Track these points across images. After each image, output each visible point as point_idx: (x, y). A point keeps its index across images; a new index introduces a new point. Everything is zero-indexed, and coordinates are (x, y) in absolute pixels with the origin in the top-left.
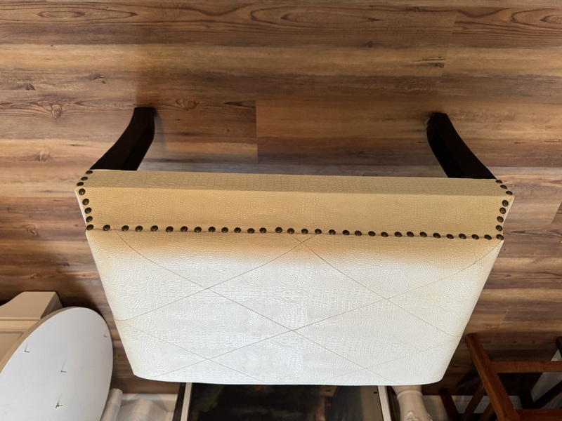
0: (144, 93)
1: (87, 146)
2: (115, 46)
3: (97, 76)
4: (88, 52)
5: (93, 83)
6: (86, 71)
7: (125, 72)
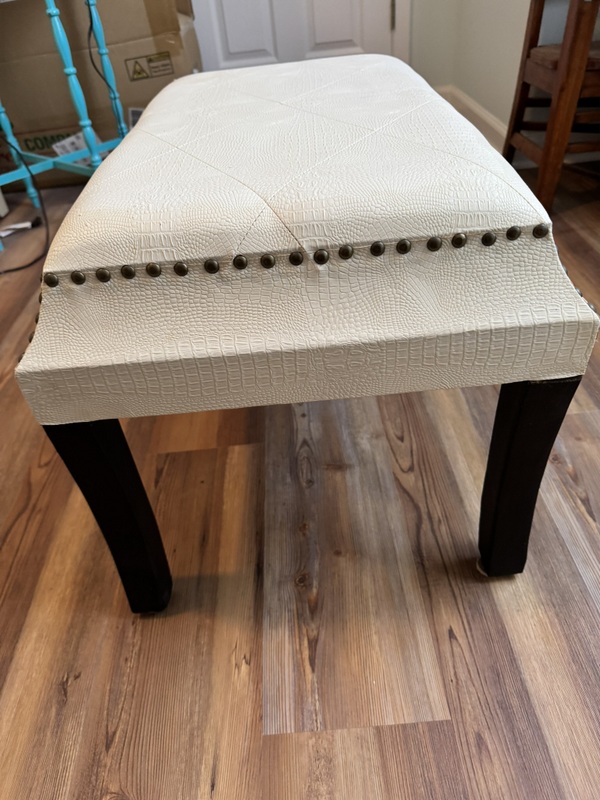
0: (115, 603)
1: (217, 747)
2: (20, 645)
3: (63, 688)
4: (13, 698)
5: (72, 699)
6: (47, 709)
7: (68, 632)
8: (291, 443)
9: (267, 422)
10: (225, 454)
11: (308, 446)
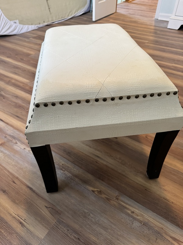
11: (15, 143)
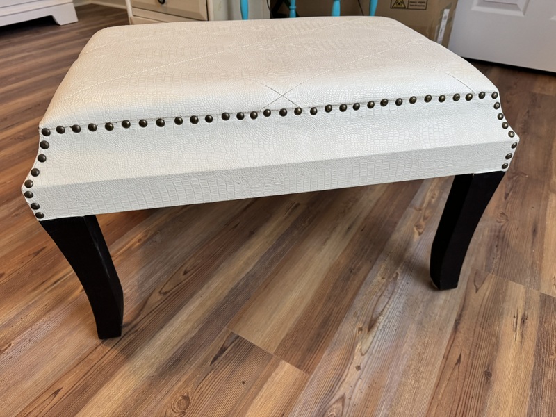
8: (331, 391)
9: (326, 354)
10: (276, 365)
